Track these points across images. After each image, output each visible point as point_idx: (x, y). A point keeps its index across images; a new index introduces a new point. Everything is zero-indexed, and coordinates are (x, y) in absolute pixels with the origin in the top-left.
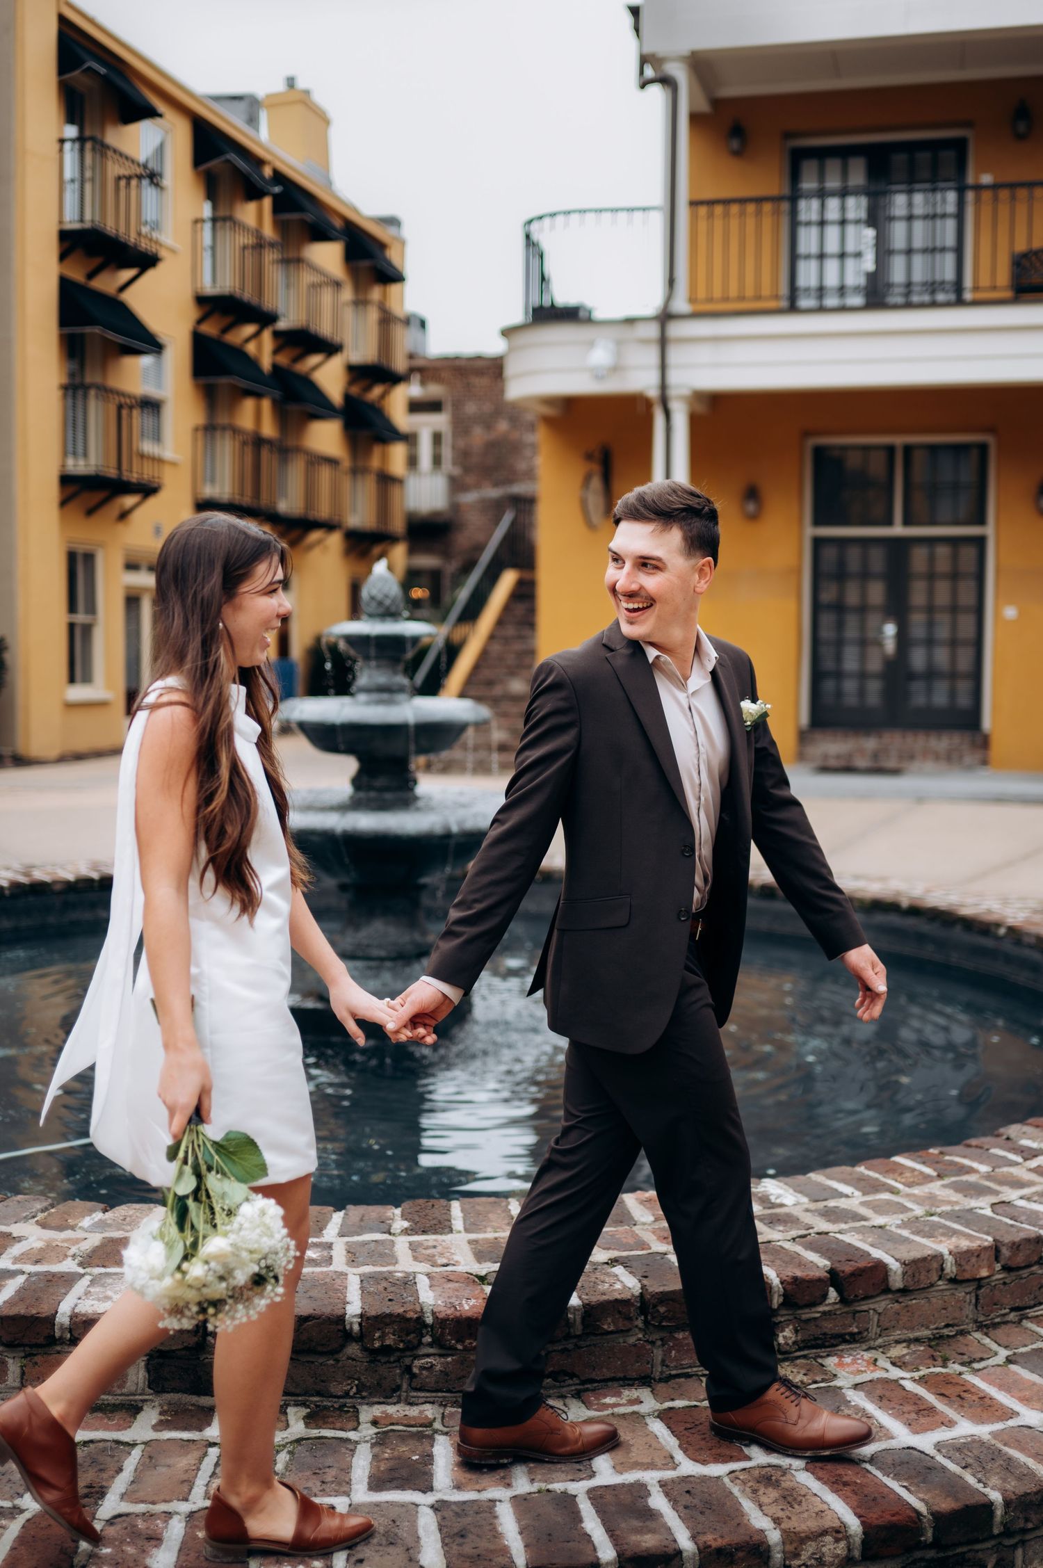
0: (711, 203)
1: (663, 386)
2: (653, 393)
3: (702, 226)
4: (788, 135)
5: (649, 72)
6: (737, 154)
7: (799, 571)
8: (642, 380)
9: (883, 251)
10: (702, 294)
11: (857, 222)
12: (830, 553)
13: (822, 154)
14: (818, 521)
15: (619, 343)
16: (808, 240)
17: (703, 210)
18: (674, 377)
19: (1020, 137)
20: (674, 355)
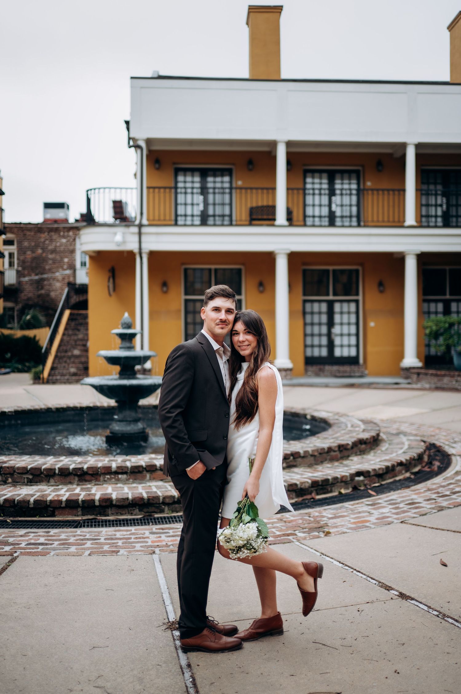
0: (154, 188)
1: (140, 249)
2: (136, 251)
3: (151, 195)
4: (174, 163)
5: (131, 143)
6: (158, 169)
7: (179, 311)
8: (132, 245)
9: (206, 204)
10: (151, 218)
11: (197, 193)
12: (191, 307)
13: (185, 171)
14: (186, 293)
15: (124, 234)
16: (181, 198)
17: (151, 190)
18: (144, 246)
19: (250, 170)
20: (144, 238)
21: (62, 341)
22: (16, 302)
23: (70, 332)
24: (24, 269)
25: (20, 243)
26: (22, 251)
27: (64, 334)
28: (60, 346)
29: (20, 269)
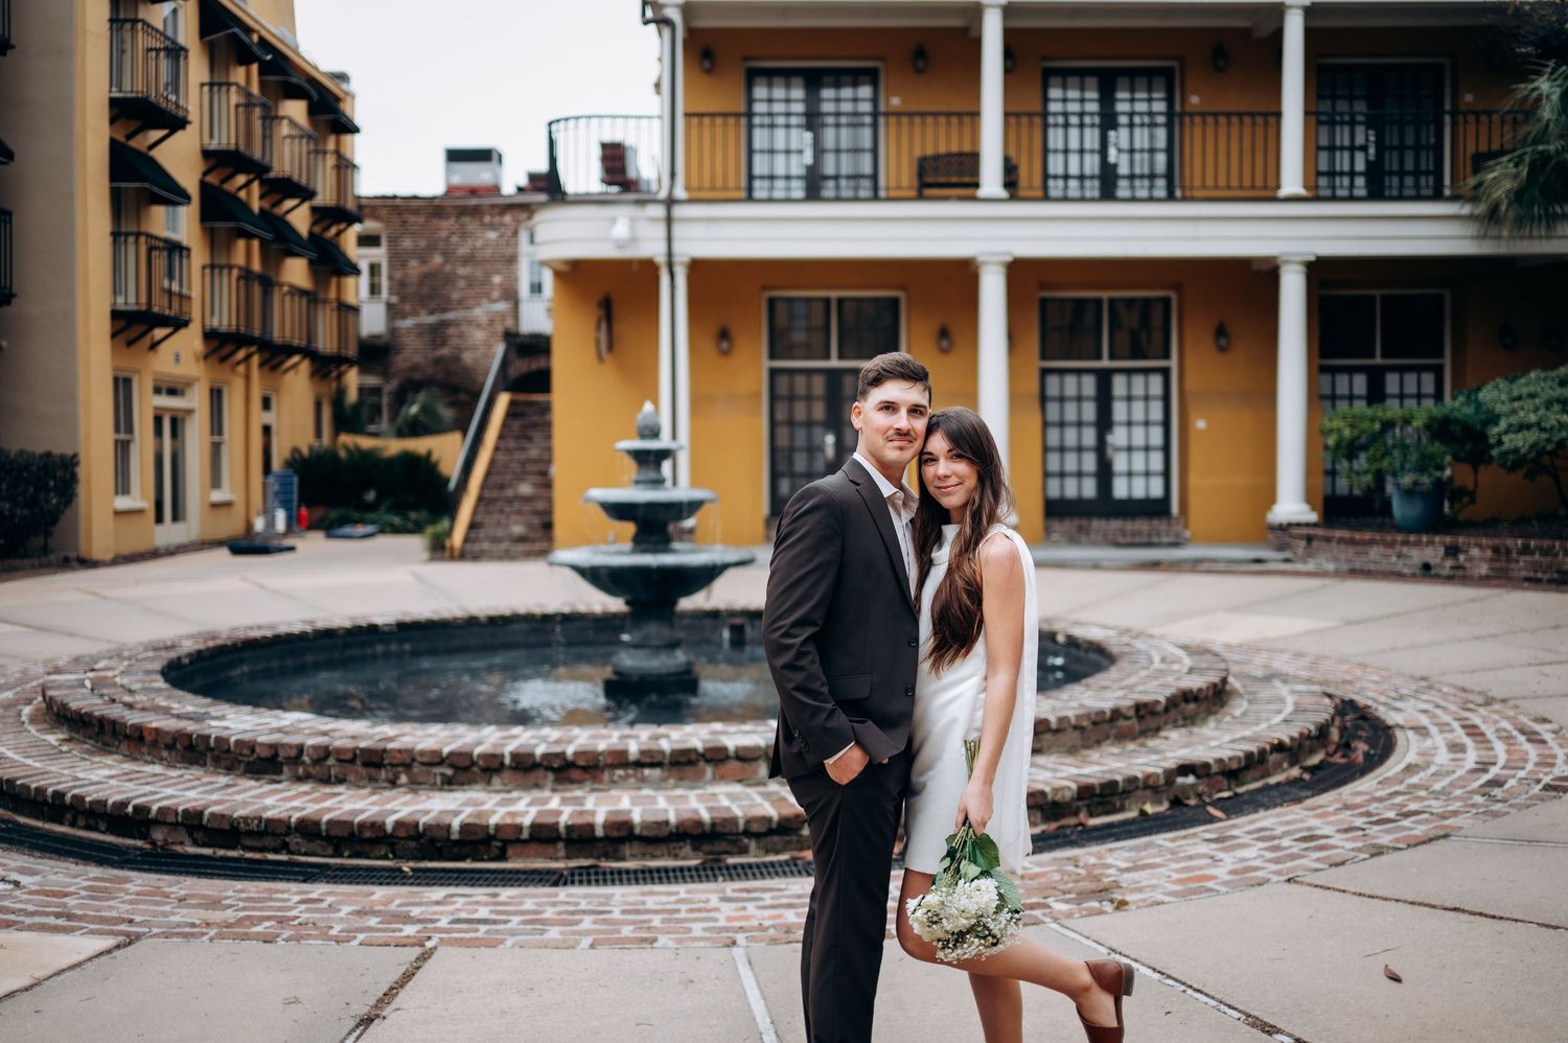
0: (701, 115)
1: (670, 254)
2: (661, 259)
3: (694, 132)
4: (746, 58)
5: (649, 14)
6: (708, 71)
7: (758, 395)
8: (651, 247)
9: (819, 151)
10: (695, 184)
11: (799, 126)
12: (783, 383)
13: (770, 75)
14: (773, 356)
15: (633, 220)
16: (760, 138)
17: (695, 121)
18: (677, 248)
19: (920, 72)
20: (678, 230)
21: (492, 463)
22: (386, 374)
23: (511, 444)
24: (403, 299)
25: (394, 241)
26: (397, 258)
27: (496, 449)
28: (488, 474)
29: (394, 299)
